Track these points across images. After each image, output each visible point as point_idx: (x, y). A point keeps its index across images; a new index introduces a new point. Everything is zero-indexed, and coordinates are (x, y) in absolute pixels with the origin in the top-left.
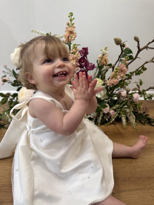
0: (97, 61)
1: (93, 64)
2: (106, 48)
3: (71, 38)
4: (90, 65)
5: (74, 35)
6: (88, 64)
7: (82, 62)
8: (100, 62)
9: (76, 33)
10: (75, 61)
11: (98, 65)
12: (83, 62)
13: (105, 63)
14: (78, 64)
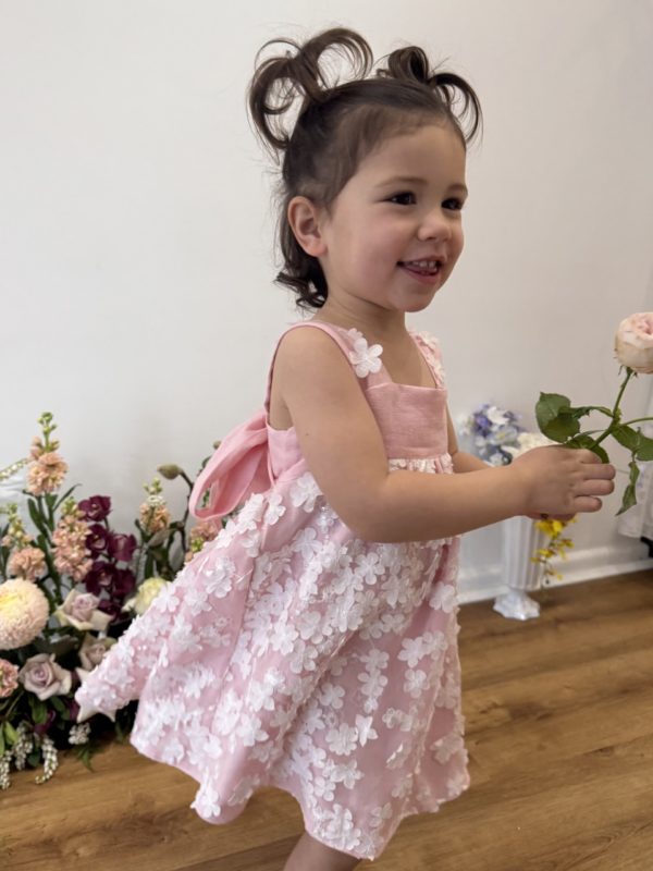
0: (137, 523)
2: (157, 484)
4: (122, 544)
6: (117, 541)
7: (95, 541)
8: (148, 525)
10: (77, 547)
11: (143, 534)
12: (100, 538)
13: (162, 525)
14: (88, 552)
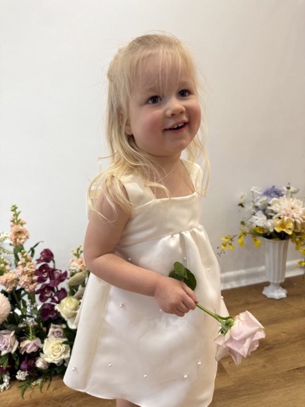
1: (63, 272)
3: (20, 239)
4: (56, 275)
5: (24, 235)
9: (26, 232)
12: (46, 271)
